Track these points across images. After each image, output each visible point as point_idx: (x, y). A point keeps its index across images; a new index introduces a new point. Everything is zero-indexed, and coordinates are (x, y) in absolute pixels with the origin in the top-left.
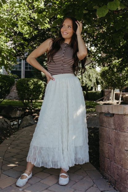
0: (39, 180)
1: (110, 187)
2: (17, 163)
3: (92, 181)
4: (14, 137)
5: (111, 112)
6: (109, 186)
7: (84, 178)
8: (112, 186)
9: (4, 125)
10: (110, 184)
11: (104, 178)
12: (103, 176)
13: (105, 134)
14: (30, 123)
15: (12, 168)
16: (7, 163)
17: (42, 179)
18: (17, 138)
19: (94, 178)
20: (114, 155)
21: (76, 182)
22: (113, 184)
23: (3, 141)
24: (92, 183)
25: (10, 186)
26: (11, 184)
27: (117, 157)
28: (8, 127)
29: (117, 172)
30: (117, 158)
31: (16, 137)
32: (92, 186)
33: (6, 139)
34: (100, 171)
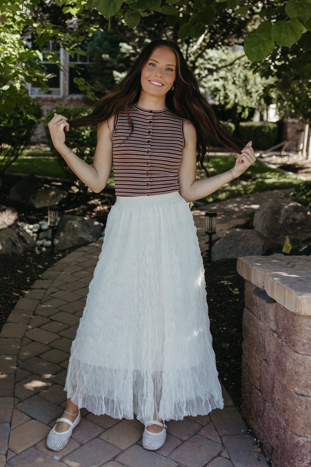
0: (100, 430)
1: (259, 460)
2: (48, 376)
3: (218, 440)
4: (42, 289)
5: (269, 293)
6: (256, 455)
7: (202, 431)
8: (265, 456)
9: (16, 248)
10: (259, 450)
11: (247, 431)
12: (248, 426)
13: (255, 332)
14: (82, 239)
15: (38, 390)
16: (26, 378)
17: (106, 430)
18: (49, 292)
19: (224, 431)
20: (273, 392)
21: (183, 442)
22: (268, 451)
23: (15, 304)
24: (219, 447)
25: (35, 446)
26: (35, 442)
27: (279, 400)
28: (26, 251)
29: (276, 431)
30: (278, 402)
31: (47, 290)
32: (219, 455)
33: (23, 295)
34: (240, 411)
